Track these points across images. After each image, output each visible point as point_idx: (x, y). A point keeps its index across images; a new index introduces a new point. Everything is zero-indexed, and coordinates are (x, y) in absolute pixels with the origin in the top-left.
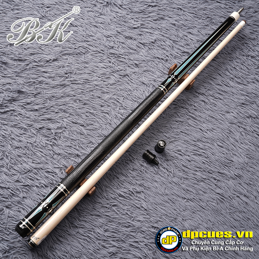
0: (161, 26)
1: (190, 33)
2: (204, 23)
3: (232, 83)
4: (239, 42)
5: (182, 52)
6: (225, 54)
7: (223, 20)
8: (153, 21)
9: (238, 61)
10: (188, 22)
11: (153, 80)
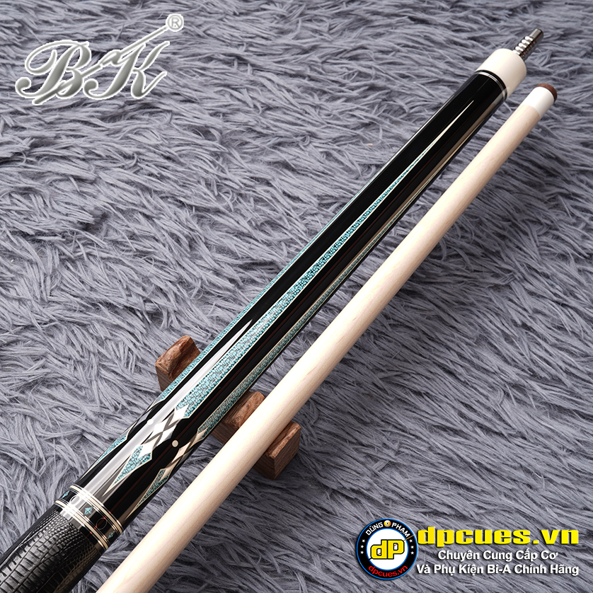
0: (140, 145)
1: (286, 166)
2: (356, 113)
3: (516, 415)
4: (534, 191)
5: (240, 262)
6: (466, 258)
7: (444, 95)
8: (99, 122)
9: (539, 285)
10: (278, 115)
11: (70, 438)
